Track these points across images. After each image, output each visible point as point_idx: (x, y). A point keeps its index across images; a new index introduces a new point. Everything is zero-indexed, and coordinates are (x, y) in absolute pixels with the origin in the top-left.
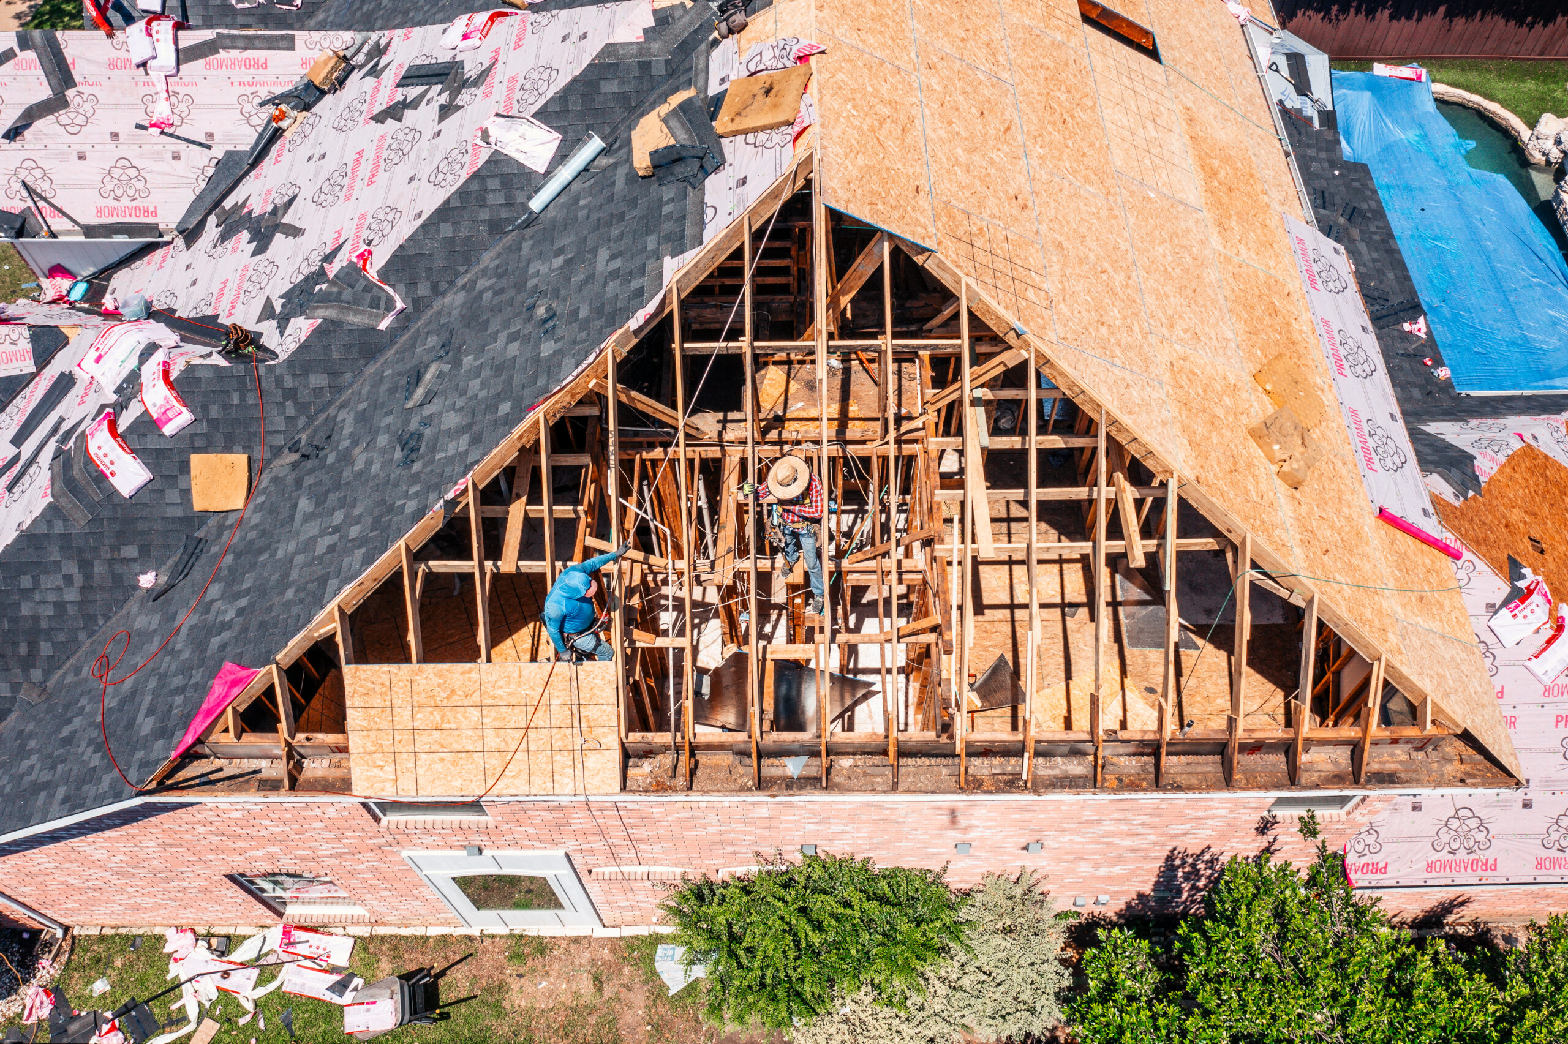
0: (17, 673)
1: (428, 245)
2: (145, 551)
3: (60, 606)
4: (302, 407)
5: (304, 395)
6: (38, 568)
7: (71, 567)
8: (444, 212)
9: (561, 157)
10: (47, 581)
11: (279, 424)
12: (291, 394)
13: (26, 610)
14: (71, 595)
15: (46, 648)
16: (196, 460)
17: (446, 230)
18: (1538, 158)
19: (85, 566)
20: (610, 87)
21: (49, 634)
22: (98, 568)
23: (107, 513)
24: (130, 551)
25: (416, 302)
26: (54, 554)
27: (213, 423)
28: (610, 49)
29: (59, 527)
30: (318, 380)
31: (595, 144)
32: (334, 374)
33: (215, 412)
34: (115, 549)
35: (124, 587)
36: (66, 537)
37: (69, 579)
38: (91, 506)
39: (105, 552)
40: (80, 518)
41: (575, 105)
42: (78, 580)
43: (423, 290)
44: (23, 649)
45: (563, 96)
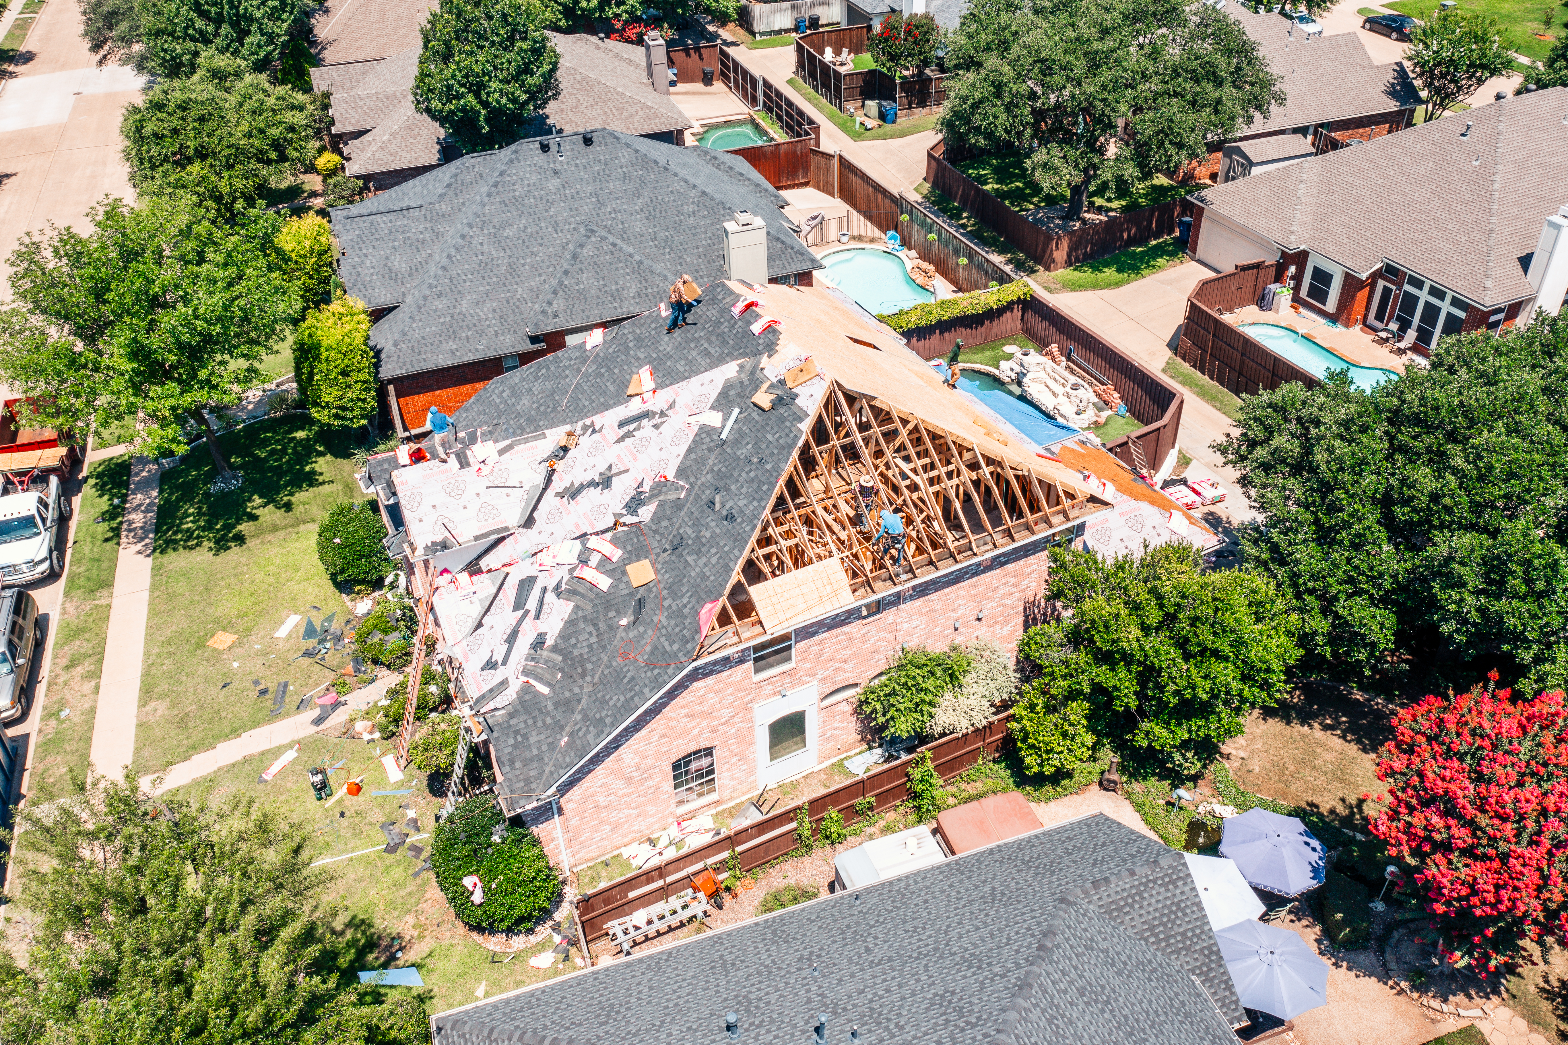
0: (580, 681)
1: (688, 463)
2: (618, 612)
3: (590, 646)
4: (662, 535)
5: (661, 531)
6: (576, 633)
7: (590, 629)
8: (690, 450)
9: (725, 419)
10: (581, 638)
11: (656, 544)
12: (656, 532)
13: (576, 653)
14: (593, 640)
15: (589, 666)
16: (629, 568)
17: (693, 456)
18: (1007, 380)
19: (595, 626)
20: (732, 393)
21: (588, 660)
22: (601, 625)
23: (598, 602)
24: (612, 614)
25: (691, 484)
26: (582, 625)
27: (630, 552)
28: (727, 380)
29: (580, 613)
30: (665, 523)
31: (736, 411)
32: (670, 519)
33: (629, 548)
34: (605, 615)
35: (613, 628)
36: (584, 617)
37: (590, 634)
38: (591, 601)
39: (602, 618)
40: (588, 607)
41: (722, 401)
42: (594, 633)
43: (692, 479)
44: (579, 670)
45: (718, 400)
